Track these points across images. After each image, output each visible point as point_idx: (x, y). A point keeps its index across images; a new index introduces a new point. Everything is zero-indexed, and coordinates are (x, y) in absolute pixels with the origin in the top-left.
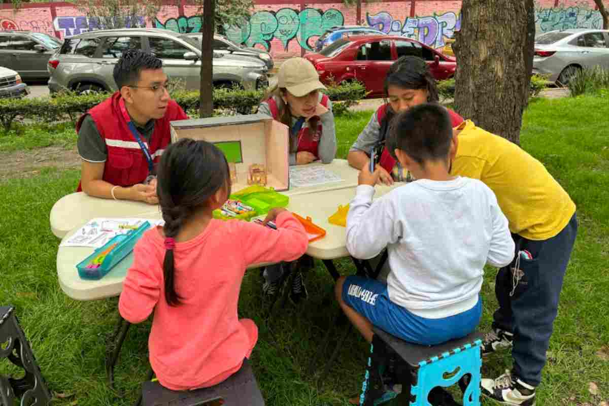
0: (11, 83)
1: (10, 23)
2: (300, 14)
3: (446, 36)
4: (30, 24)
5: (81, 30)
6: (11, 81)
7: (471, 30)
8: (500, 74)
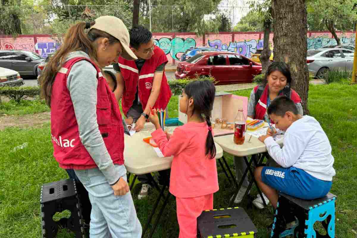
0: (15, 78)
1: (10, 46)
2: (172, 41)
3: (252, 52)
4: (21, 46)
5: (51, 49)
6: (15, 77)
7: (279, 49)
8: (296, 71)
